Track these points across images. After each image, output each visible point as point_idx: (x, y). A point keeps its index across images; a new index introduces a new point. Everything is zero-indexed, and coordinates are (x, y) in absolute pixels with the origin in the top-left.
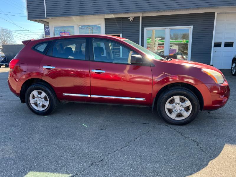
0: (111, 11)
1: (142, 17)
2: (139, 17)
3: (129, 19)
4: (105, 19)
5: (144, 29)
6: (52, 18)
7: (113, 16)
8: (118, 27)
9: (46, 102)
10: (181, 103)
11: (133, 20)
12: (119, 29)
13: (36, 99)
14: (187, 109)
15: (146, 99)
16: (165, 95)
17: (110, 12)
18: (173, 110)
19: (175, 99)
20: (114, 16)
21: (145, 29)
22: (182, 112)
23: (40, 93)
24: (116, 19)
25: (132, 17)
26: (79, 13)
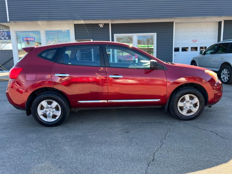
0: (83, 17)
1: (112, 24)
2: (108, 24)
3: (99, 25)
4: (75, 25)
5: (113, 36)
6: (15, 22)
7: (82, 22)
8: (88, 33)
10: (190, 101)
11: (103, 27)
12: (89, 35)
14: (195, 105)
15: (161, 100)
16: (178, 94)
17: (81, 19)
20: (84, 22)
21: (115, 35)
22: (191, 108)
23: (50, 103)
24: (86, 25)
25: (102, 24)
26: (47, 18)
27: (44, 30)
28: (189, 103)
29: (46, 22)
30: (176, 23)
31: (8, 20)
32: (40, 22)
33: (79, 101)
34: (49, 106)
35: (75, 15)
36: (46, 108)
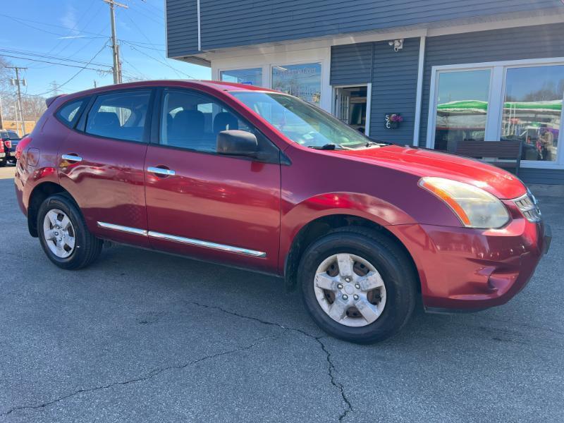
1: (428, 39)
2: (418, 39)
3: (391, 44)
4: (333, 48)
6: (214, 52)
7: (351, 40)
8: (362, 66)
9: (70, 238)
11: (401, 47)
12: (364, 71)
13: (54, 230)
14: (374, 297)
18: (337, 296)
19: (339, 264)
20: (355, 40)
21: (434, 68)
23: (60, 217)
24: (358, 47)
25: (399, 40)
26: (267, 36)
27: (268, 66)
28: (352, 284)
29: (273, 48)
31: (199, 49)
32: (262, 49)
34: (60, 223)
35: (325, 23)
36: (55, 227)
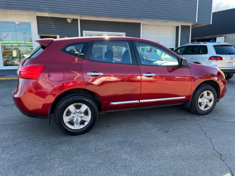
0: (50, 9)
1: (81, 20)
2: (77, 20)
3: (67, 20)
4: (37, 17)
5: (82, 32)
7: (46, 15)
8: (54, 27)
9: (87, 116)
10: (207, 97)
11: (71, 22)
12: (55, 29)
13: (72, 115)
14: (211, 101)
15: (186, 97)
17: (48, 11)
18: (202, 103)
19: (204, 94)
20: (49, 15)
21: (84, 32)
22: (208, 104)
23: (78, 107)
24: (50, 18)
25: (70, 19)
28: (206, 99)
30: (142, 24)
33: (112, 103)
34: (78, 111)
35: (41, 6)
36: (74, 113)
